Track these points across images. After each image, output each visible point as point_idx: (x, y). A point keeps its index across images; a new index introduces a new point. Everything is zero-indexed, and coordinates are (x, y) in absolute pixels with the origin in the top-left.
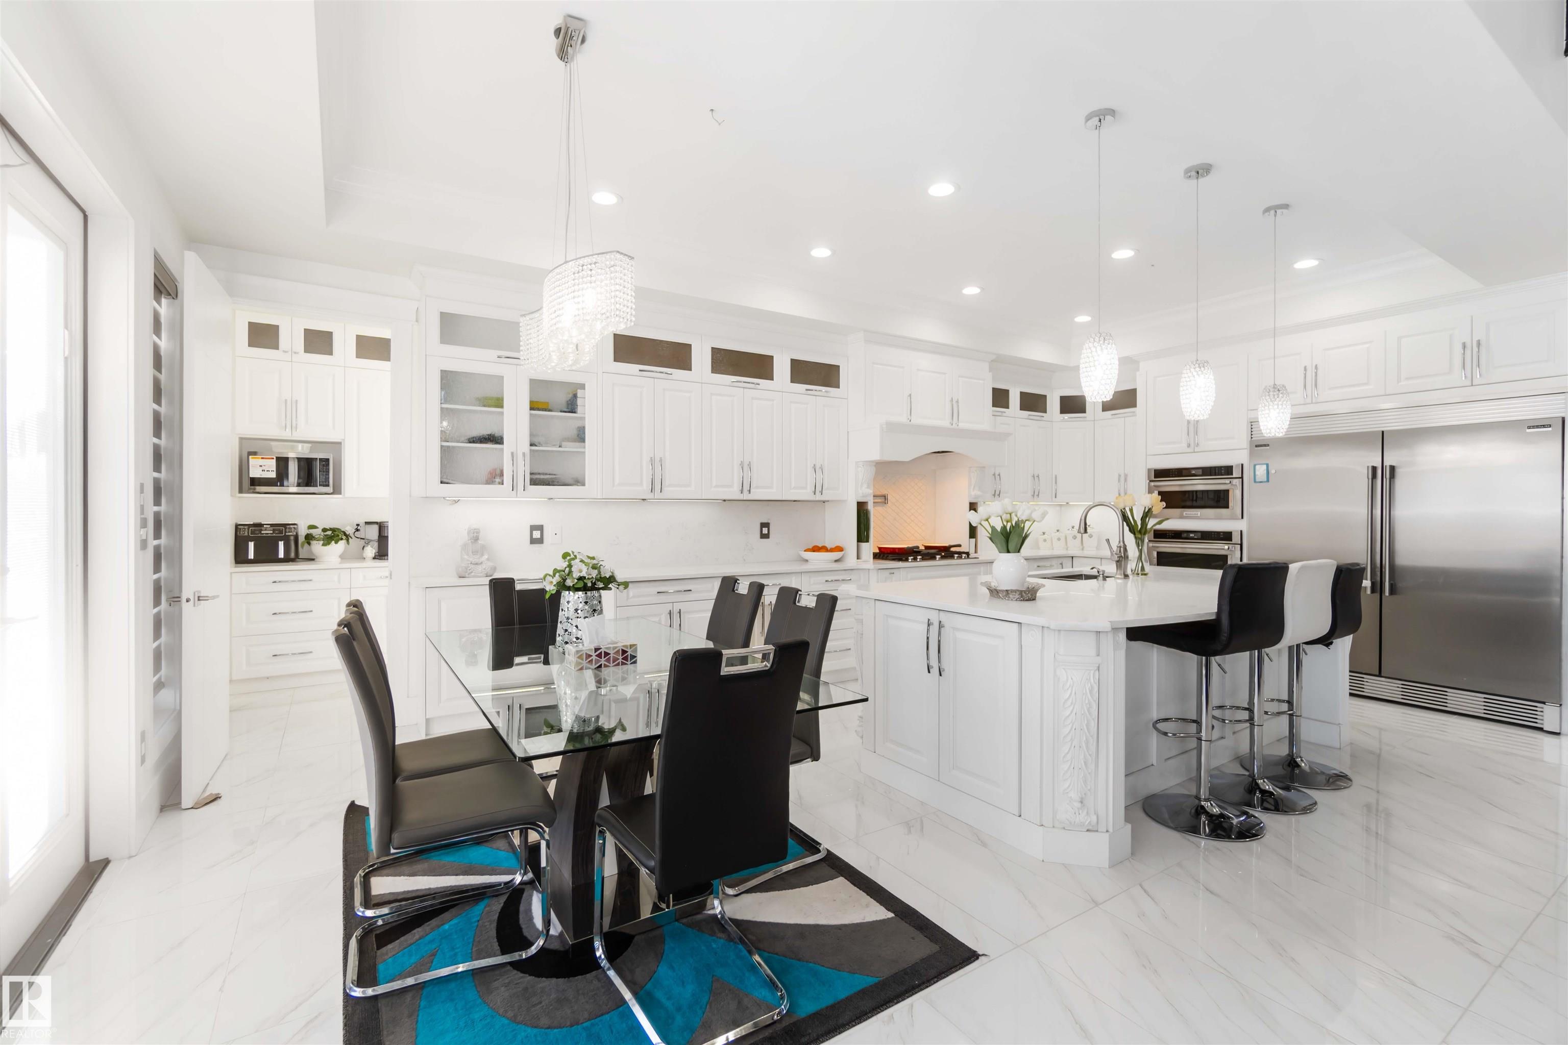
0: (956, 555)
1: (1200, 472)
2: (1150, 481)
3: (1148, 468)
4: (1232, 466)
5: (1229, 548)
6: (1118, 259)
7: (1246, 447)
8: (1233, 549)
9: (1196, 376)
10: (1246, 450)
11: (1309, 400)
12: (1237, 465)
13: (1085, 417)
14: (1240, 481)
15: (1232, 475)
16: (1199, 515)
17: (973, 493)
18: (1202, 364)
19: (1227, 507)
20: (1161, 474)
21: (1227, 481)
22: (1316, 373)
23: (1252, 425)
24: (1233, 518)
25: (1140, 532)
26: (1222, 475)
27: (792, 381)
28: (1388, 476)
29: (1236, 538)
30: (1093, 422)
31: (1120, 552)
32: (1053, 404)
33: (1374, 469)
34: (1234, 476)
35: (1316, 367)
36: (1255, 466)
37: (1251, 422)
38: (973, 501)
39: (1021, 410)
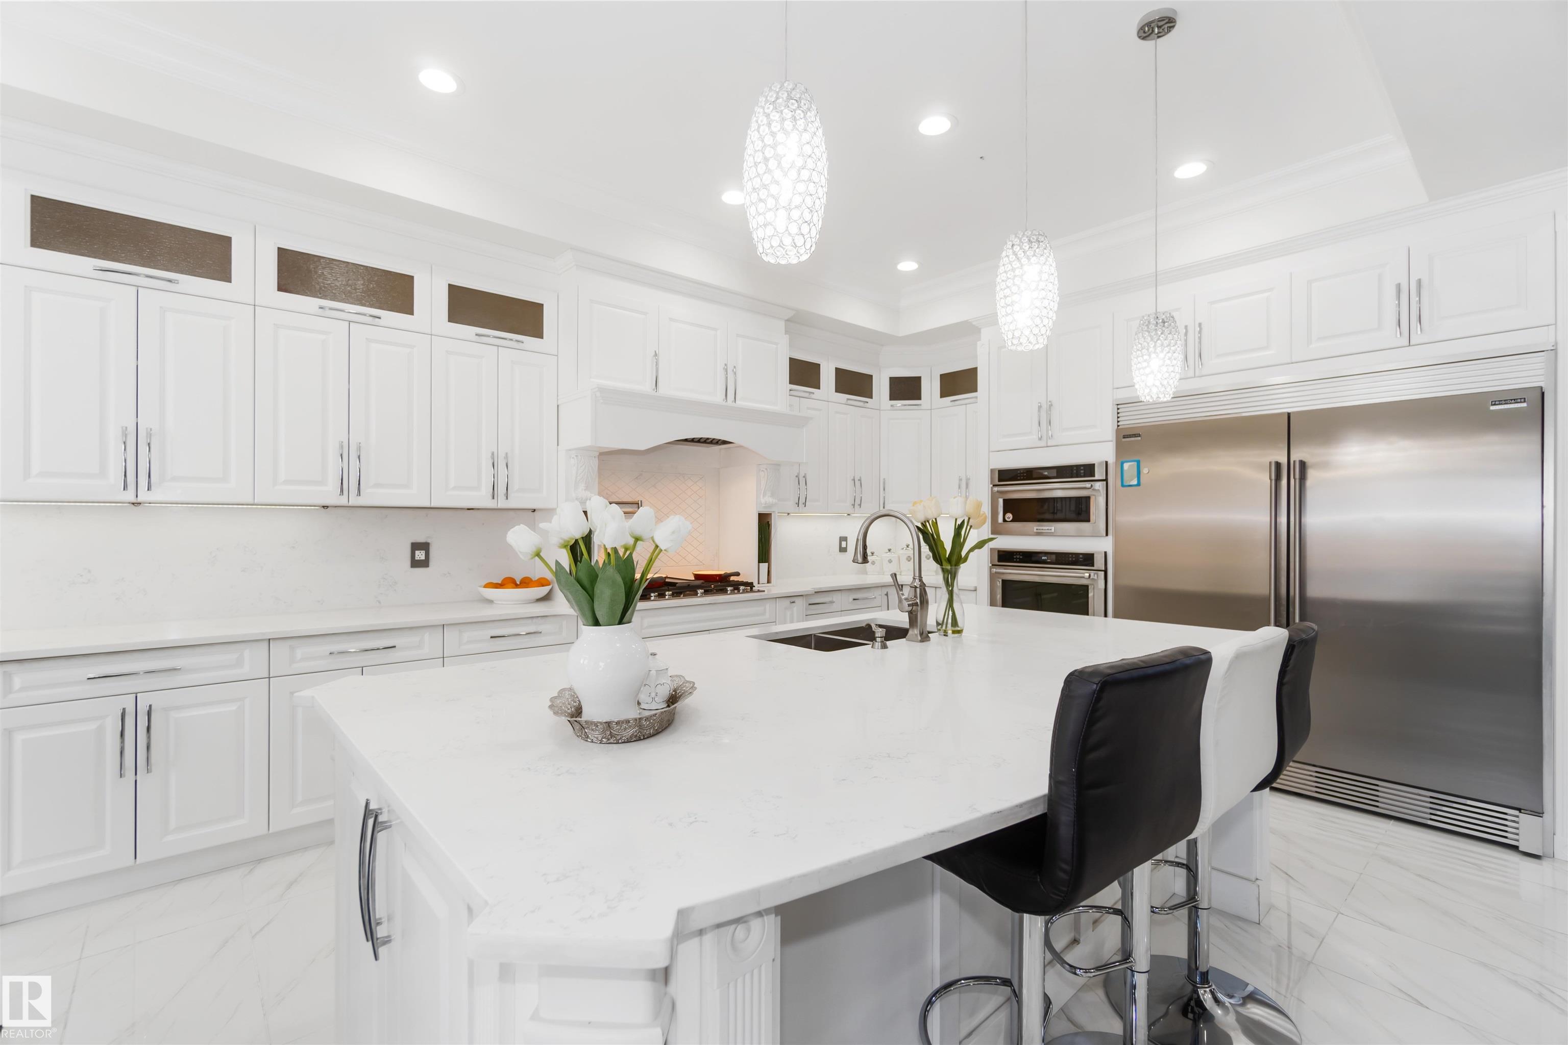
0: (742, 588)
1: (1054, 473)
2: (994, 486)
3: (991, 468)
4: (1094, 465)
5: (1090, 576)
6: (931, 137)
7: (1110, 439)
8: (1096, 578)
9: (1024, 261)
10: (1112, 442)
11: (1191, 374)
12: (1100, 463)
13: (920, 405)
14: (1104, 484)
15: (1094, 476)
16: (1053, 531)
17: (763, 501)
18: (1037, 239)
19: (1088, 521)
20: (1006, 476)
21: (1088, 485)
22: (1200, 338)
23: (1118, 409)
24: (1095, 535)
25: (949, 560)
26: (1081, 477)
27: (451, 319)
28: (1297, 476)
29: (1099, 563)
30: (930, 411)
31: (916, 596)
32: (881, 387)
33: (1278, 465)
34: (1096, 478)
35: (1200, 325)
36: (1122, 464)
37: (1118, 405)
38: (764, 511)
39: (836, 391)
